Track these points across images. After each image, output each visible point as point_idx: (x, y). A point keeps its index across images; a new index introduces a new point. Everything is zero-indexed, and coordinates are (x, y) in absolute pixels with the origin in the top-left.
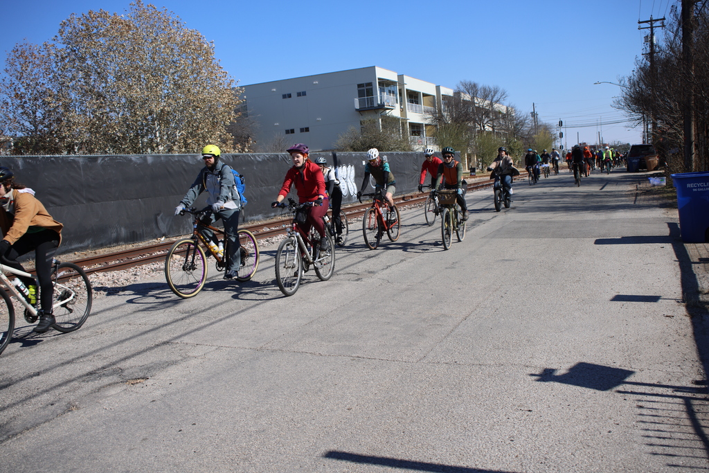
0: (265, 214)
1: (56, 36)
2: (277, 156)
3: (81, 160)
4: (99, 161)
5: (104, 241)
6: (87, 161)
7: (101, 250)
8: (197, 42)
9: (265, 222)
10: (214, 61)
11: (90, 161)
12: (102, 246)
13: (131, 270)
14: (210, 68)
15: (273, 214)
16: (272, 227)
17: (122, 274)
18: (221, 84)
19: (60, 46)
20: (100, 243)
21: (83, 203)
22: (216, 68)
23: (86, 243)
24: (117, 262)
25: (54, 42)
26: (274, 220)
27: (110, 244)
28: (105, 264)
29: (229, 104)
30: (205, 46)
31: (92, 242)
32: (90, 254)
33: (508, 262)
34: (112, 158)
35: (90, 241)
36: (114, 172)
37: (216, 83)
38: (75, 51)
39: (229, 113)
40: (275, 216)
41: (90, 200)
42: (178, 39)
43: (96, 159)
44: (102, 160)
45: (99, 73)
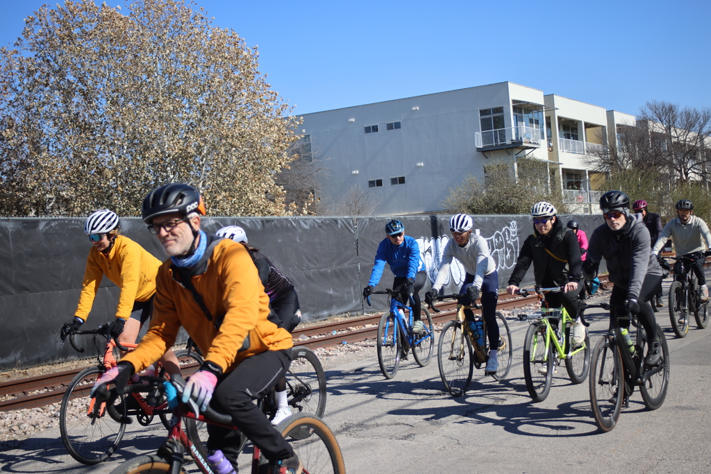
0: (314, 312)
1: (19, 39)
2: (336, 221)
3: (10, 226)
4: (41, 226)
5: (42, 354)
6: (20, 227)
7: (36, 369)
8: (232, 48)
9: (312, 325)
10: (257, 76)
11: (25, 228)
12: (39, 362)
13: (51, 407)
14: (251, 88)
15: (326, 313)
16: (314, 334)
17: (33, 414)
18: (267, 111)
19: (27, 54)
20: (36, 357)
21: (11, 294)
22: (261, 86)
23: (11, 358)
24: (42, 392)
25: (17, 48)
26: (329, 322)
27: (53, 358)
28: (21, 394)
29: (279, 141)
30: (245, 53)
31: (22, 356)
32: (16, 375)
33: (685, 412)
34: (62, 224)
35: (18, 355)
36: (64, 244)
37: (261, 110)
38: (48, 61)
39: (281, 155)
40: (330, 315)
41: (23, 289)
42: (206, 43)
43: (35, 223)
44: (46, 225)
45: (84, 95)
